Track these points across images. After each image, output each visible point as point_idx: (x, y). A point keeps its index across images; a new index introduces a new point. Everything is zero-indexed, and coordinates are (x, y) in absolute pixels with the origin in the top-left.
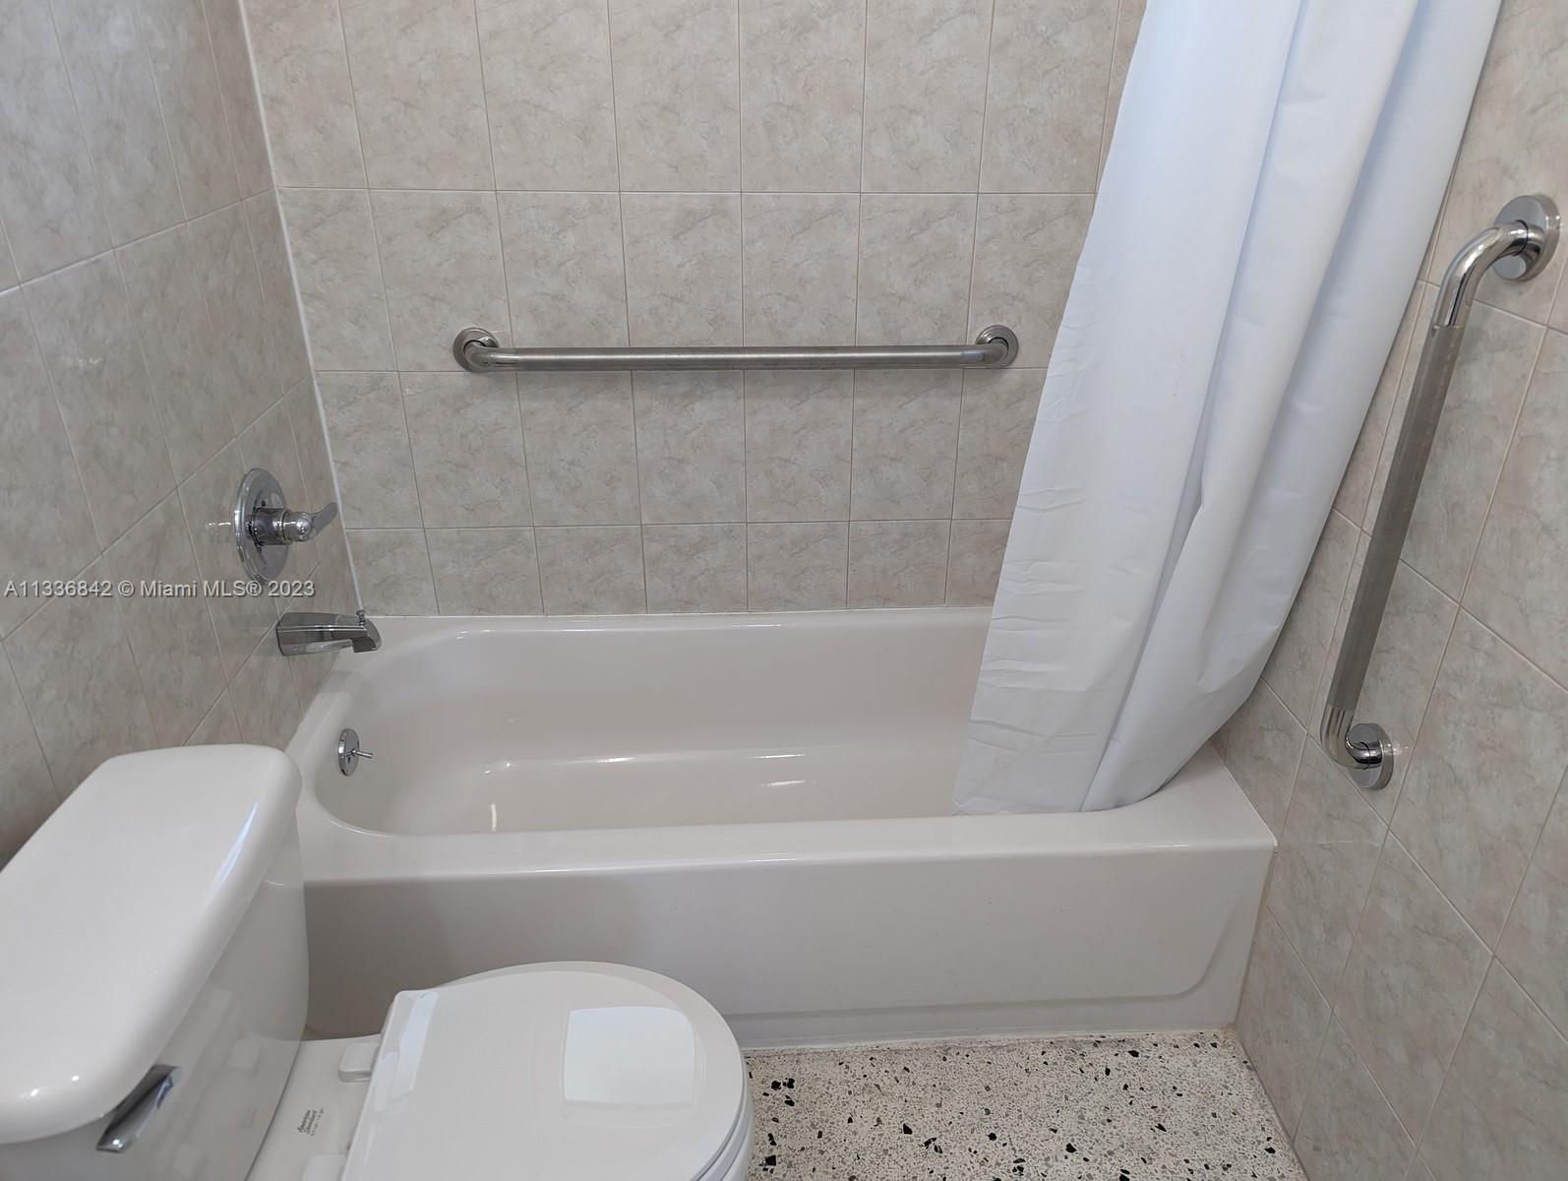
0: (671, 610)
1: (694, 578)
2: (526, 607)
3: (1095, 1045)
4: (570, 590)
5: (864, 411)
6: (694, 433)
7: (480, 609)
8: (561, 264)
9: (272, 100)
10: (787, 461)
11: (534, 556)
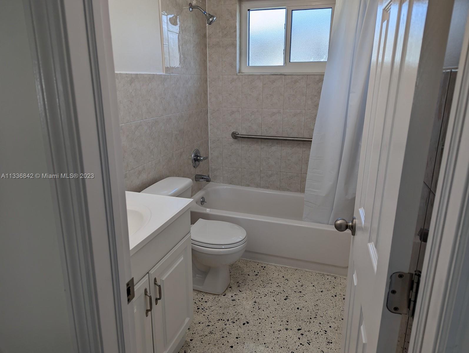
0: (265, 188)
1: (269, 182)
2: (238, 184)
3: (328, 275)
4: (246, 181)
5: (305, 151)
6: (272, 153)
7: (230, 183)
8: (251, 121)
9: (210, 93)
10: (289, 160)
11: (241, 174)
